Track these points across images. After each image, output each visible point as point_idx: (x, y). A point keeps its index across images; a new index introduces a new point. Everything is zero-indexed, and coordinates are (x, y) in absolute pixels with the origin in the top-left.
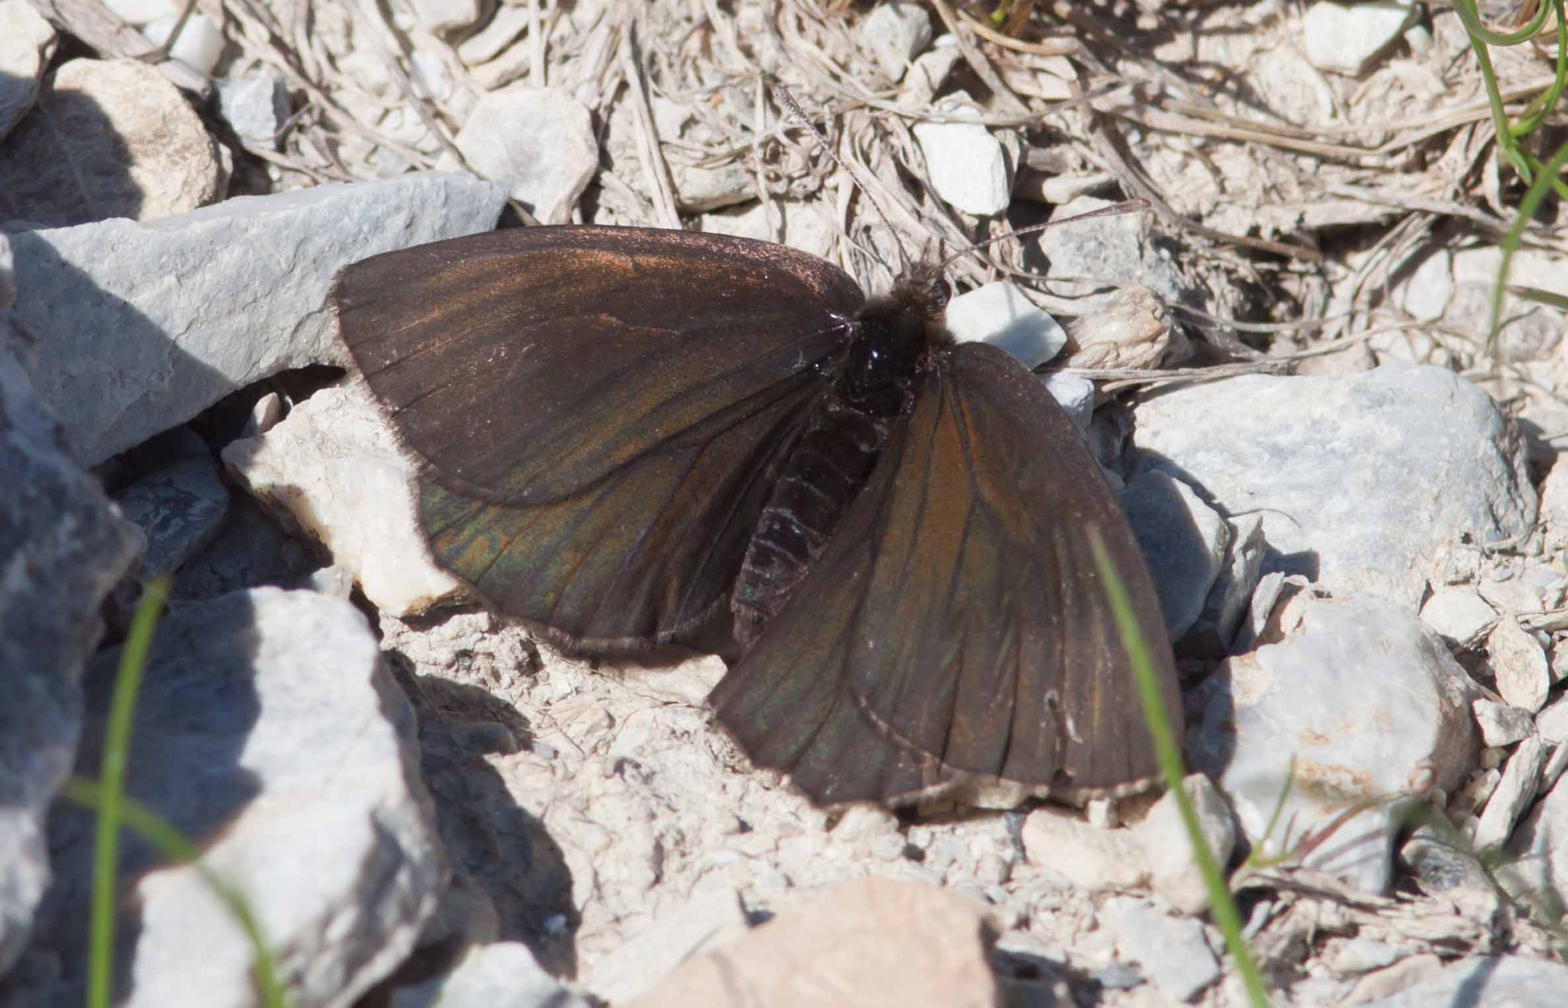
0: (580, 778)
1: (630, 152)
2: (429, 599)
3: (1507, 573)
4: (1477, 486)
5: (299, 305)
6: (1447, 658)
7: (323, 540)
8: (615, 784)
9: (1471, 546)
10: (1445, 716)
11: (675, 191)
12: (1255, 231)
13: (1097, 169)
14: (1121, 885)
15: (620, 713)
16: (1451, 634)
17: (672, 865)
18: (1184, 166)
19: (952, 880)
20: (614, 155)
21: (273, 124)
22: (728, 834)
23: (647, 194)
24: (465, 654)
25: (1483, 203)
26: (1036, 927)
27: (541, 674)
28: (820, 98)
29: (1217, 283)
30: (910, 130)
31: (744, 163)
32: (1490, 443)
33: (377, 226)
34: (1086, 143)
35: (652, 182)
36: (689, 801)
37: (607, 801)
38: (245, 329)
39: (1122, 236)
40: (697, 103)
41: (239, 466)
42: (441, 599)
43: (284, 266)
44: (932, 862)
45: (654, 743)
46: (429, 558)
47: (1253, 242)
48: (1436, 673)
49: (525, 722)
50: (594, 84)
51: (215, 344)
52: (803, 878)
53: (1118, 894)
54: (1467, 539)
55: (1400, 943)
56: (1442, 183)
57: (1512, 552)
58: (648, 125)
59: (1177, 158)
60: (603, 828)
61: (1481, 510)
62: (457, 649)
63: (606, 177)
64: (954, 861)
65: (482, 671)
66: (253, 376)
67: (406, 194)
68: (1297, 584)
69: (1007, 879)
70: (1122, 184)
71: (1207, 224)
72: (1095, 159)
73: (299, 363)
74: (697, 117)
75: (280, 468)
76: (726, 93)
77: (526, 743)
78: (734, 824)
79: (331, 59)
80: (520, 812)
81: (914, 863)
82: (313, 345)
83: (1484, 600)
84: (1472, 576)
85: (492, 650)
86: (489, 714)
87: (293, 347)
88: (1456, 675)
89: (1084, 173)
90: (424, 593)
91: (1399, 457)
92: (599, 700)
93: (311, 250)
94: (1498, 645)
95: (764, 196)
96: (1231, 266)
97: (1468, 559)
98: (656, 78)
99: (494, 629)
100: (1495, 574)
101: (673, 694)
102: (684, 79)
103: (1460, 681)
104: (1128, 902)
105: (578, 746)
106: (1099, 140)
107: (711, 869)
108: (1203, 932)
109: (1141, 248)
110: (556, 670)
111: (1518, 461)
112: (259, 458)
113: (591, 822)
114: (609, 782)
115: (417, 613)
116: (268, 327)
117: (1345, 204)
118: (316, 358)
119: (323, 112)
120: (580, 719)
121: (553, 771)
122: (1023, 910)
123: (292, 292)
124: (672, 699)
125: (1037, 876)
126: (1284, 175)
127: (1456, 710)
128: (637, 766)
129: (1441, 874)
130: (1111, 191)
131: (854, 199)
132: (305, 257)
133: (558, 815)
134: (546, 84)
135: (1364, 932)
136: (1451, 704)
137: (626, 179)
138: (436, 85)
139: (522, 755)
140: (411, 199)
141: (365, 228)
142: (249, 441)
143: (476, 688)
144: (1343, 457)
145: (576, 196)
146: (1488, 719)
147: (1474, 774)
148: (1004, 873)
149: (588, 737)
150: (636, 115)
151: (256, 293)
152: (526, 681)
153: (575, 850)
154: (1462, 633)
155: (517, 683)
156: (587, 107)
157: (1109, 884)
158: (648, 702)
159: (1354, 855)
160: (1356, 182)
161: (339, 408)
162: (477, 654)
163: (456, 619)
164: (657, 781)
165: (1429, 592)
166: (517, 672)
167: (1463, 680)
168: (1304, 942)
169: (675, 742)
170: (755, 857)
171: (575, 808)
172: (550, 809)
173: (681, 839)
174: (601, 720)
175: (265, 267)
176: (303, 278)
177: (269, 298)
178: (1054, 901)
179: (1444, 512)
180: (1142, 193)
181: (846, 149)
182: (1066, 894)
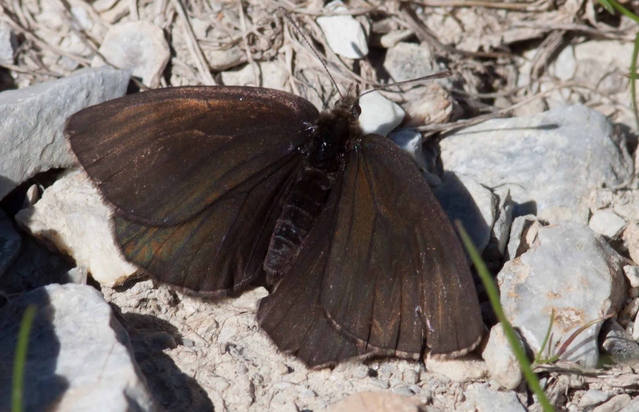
0: (209, 356)
1: (184, 47)
2: (125, 277)
3: (626, 201)
4: (605, 160)
5: (42, 141)
6: (608, 247)
7: (70, 254)
8: (227, 357)
9: (607, 189)
10: (613, 276)
11: (207, 62)
12: (481, 49)
13: (405, 29)
14: (474, 378)
15: (220, 320)
16: (605, 234)
17: (259, 392)
18: (444, 21)
19: (392, 384)
20: (177, 49)
21: (11, 52)
22: (283, 374)
23: (194, 66)
24: (144, 300)
25: (587, 22)
26: (436, 403)
27: (179, 305)
28: (270, 10)
29: (468, 76)
30: (315, 21)
31: (239, 46)
32: (609, 139)
33: (73, 99)
34: (397, 16)
35: (196, 60)
36: (262, 360)
37: (225, 365)
38: (19, 157)
39: (422, 60)
40: (212, 19)
41: (25, 223)
42: (131, 276)
43: (33, 124)
44: (382, 376)
45: (240, 334)
46: (122, 257)
47: (481, 54)
48: (605, 256)
49: (175, 329)
50: (162, 16)
51: (6, 166)
52: (321, 392)
53: (473, 382)
54: (604, 186)
55: (609, 390)
56: (567, 15)
57: (625, 189)
58: (191, 33)
59: (439, 18)
60: (224, 378)
61: (609, 171)
62: (140, 298)
63: (174, 60)
64: (391, 374)
65: (152, 307)
66: (25, 178)
67: (85, 81)
68: (532, 220)
69: (419, 381)
70: (418, 34)
71: (459, 47)
72: (403, 24)
73: (45, 169)
74: (213, 26)
75: (44, 221)
76: (225, 13)
77: (179, 341)
78: (286, 369)
79: (32, 15)
80: (184, 376)
81: (373, 378)
82: (50, 159)
83: (618, 215)
84: (610, 204)
85: (156, 297)
86: (159, 328)
87: (41, 162)
88: (613, 255)
89: (399, 32)
90: (123, 275)
91: (568, 151)
92: (210, 315)
93: (45, 115)
94: (629, 236)
95: (250, 60)
96: (473, 66)
97: (607, 196)
98: (190, 9)
99: (156, 287)
100: (620, 202)
101: (245, 308)
102: (203, 7)
103: (616, 258)
104: (477, 385)
105: (203, 338)
106: (403, 14)
107: (278, 392)
108: (517, 396)
109: (432, 64)
110: (187, 302)
111: (622, 145)
112: (33, 218)
113: (217, 376)
114: (224, 356)
115: (120, 284)
116: (29, 154)
117: (522, 30)
118: (52, 165)
119: (33, 43)
120: (202, 325)
121: (196, 353)
122: (429, 395)
123: (38, 136)
124: (245, 310)
125: (433, 378)
126: (491, 19)
127: (617, 272)
128: (235, 346)
129: (621, 353)
130: (412, 39)
131: (294, 57)
132: (42, 119)
133: (201, 374)
134: (139, 19)
135: (591, 386)
136: (614, 270)
137: (184, 60)
138: (85, 23)
139: (179, 348)
140: (88, 83)
141: (68, 101)
142: (27, 210)
143: (150, 316)
144: (542, 154)
145: (162, 71)
146: (631, 274)
147: (628, 301)
148: (417, 378)
149: (208, 333)
150: (184, 28)
151: (22, 139)
152: (173, 309)
153: (212, 391)
154: (611, 233)
155: (169, 311)
156: (160, 27)
157: (468, 378)
158: (233, 314)
159: (582, 350)
160: (526, 19)
161: (67, 189)
162: (149, 299)
163: (138, 284)
164: (245, 351)
165: (591, 214)
166: (169, 306)
167: (617, 257)
168: (564, 394)
169: (250, 332)
170: (298, 384)
171: (209, 371)
172: (198, 372)
173: (262, 379)
174: (212, 325)
175: (24, 126)
176: (42, 128)
177: (28, 140)
178: (443, 388)
179: (592, 174)
180: (427, 37)
181: (287, 34)
182: (448, 385)
